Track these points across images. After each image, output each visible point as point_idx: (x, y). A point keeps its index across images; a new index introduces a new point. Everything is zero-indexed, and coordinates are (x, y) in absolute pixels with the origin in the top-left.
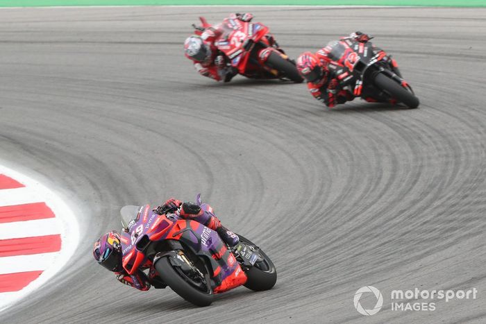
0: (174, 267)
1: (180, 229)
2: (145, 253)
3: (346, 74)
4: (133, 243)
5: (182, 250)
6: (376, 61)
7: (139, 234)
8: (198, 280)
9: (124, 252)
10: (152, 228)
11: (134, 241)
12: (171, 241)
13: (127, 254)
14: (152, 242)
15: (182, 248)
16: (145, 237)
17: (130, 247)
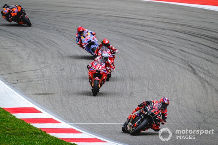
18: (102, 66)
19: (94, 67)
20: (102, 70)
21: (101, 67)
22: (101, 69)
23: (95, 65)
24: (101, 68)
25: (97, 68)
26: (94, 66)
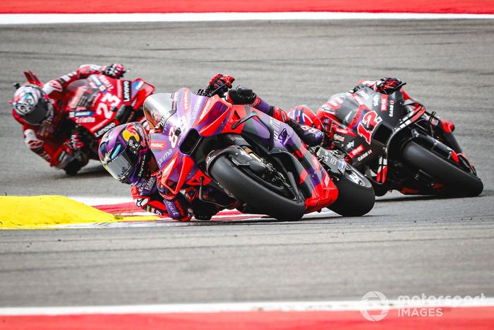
0: (240, 167)
1: (239, 118)
2: (193, 156)
3: (360, 149)
4: (173, 145)
5: (248, 147)
6: (408, 122)
7: (182, 130)
8: (279, 183)
9: (160, 162)
10: (202, 117)
11: (174, 142)
12: (230, 136)
13: (166, 163)
14: (203, 138)
15: (248, 144)
16: (192, 132)
17: (169, 153)
18: (106, 91)
19: (100, 125)
20: (127, 96)
21: (108, 97)
22: (118, 101)
23: (93, 120)
24: (115, 98)
25: (108, 115)
26: (93, 124)
